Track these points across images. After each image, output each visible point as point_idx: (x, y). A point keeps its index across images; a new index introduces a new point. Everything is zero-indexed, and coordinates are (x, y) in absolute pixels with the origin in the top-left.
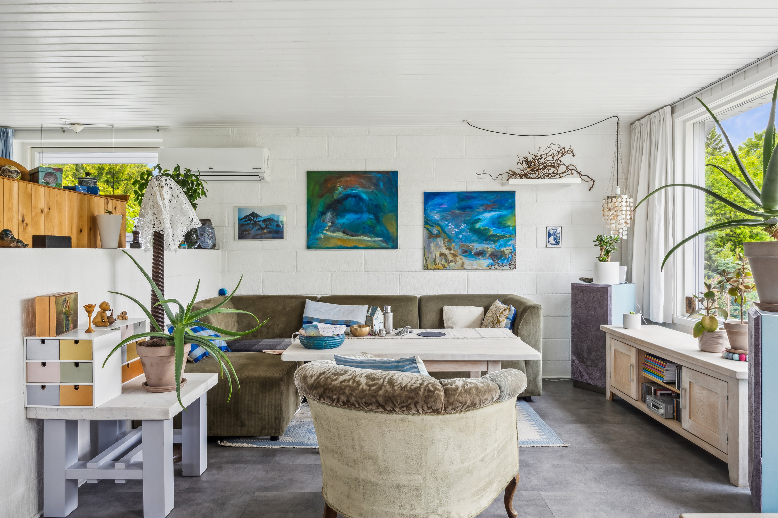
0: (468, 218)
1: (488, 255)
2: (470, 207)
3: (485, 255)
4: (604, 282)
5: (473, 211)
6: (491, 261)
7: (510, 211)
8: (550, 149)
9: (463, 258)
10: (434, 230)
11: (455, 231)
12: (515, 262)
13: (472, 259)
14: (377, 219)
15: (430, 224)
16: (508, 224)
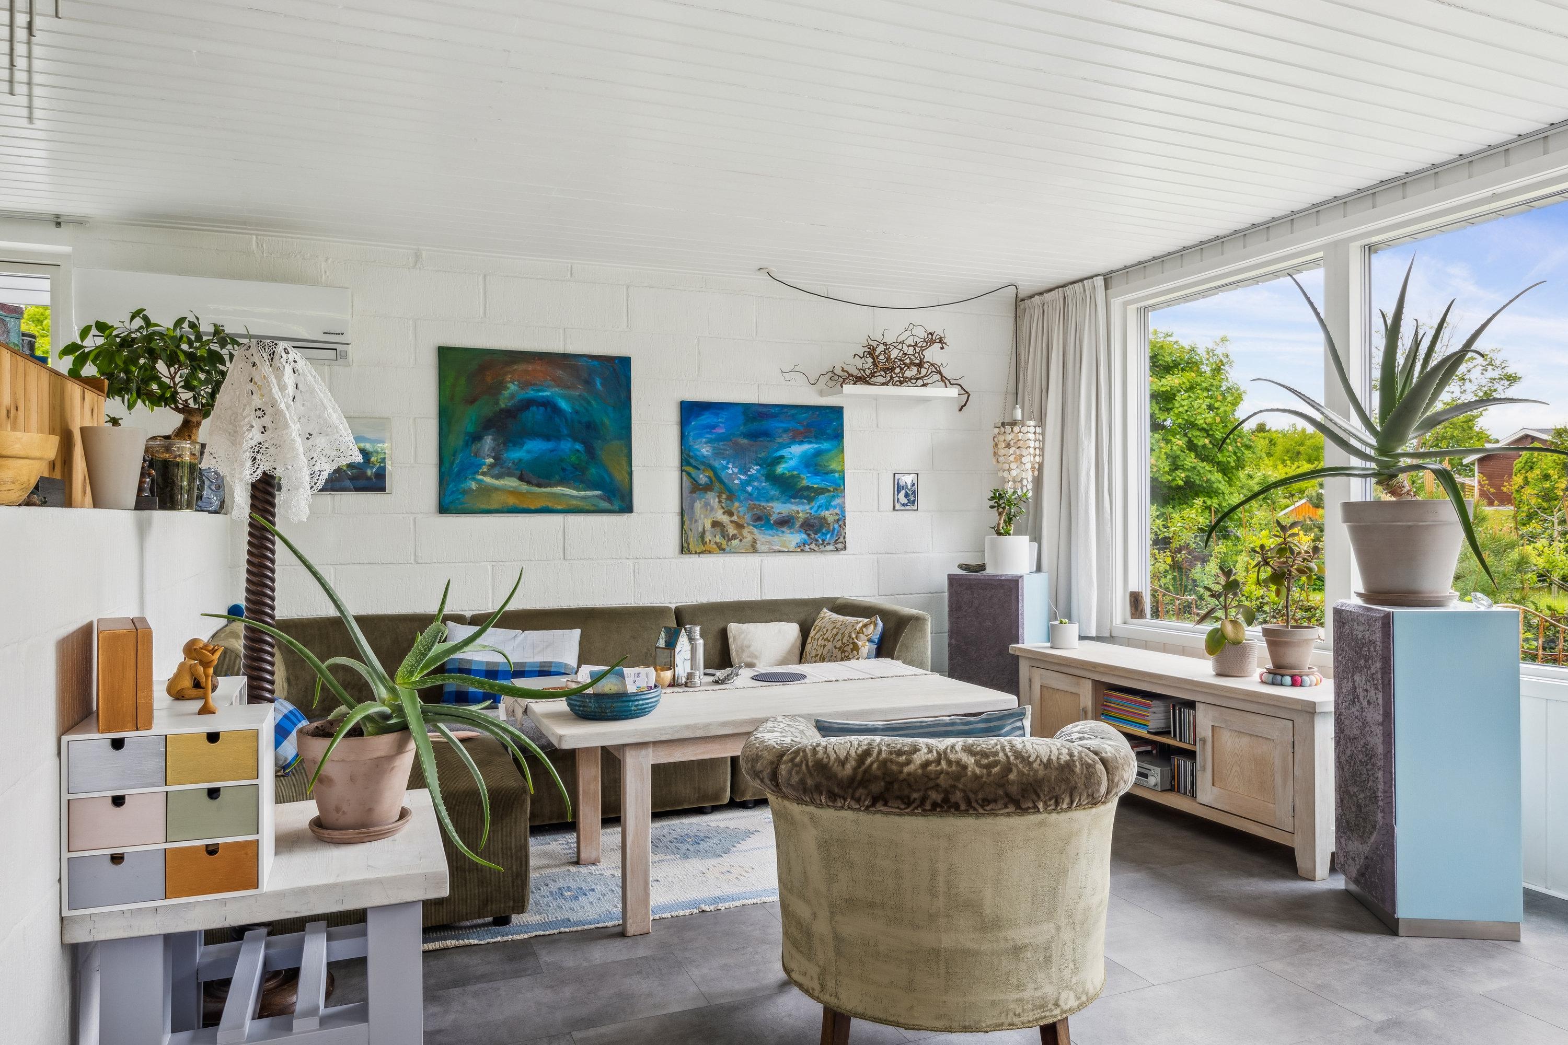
0: (763, 454)
1: (798, 525)
2: (766, 434)
3: (793, 524)
4: (1009, 571)
5: (771, 441)
6: (804, 536)
7: (835, 443)
8: (908, 333)
9: (755, 530)
10: (701, 476)
11: (740, 479)
12: (844, 537)
13: (770, 532)
14: (590, 451)
15: (694, 464)
16: (832, 467)
